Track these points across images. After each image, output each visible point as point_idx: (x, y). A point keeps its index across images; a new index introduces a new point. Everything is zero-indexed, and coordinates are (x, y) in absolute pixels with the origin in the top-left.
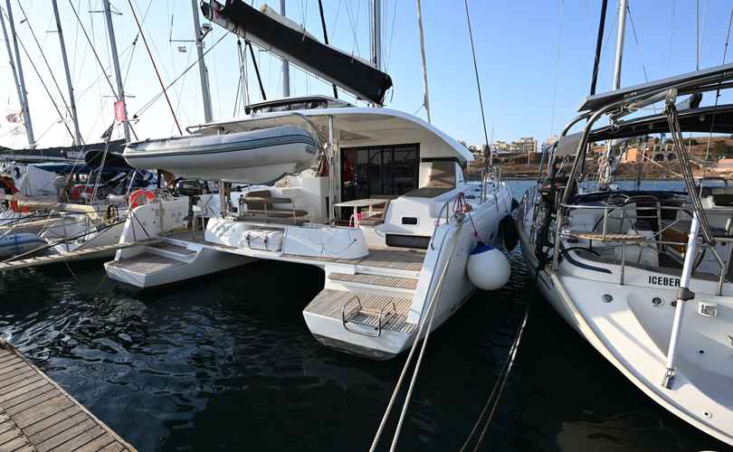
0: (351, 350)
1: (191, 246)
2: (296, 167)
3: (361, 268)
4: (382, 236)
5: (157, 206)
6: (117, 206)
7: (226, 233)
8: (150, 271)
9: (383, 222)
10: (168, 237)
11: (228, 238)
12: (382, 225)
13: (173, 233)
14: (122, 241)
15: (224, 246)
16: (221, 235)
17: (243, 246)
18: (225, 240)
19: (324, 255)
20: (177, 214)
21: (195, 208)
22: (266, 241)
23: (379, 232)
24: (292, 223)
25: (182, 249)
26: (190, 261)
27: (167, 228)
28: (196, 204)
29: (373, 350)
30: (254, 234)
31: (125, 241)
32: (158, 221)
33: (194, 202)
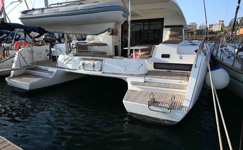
0: (151, 120)
1: (50, 69)
2: (115, 25)
3: (147, 79)
4: (152, 64)
5: (30, 49)
6: (8, 49)
7: (70, 62)
8: (32, 81)
9: (151, 57)
10: (37, 64)
11: (71, 65)
12: (151, 58)
13: (39, 63)
14: (14, 66)
15: (69, 69)
16: (67, 63)
17: (80, 68)
18: (70, 66)
19: (126, 72)
20: (39, 53)
21: (52, 49)
22: (93, 66)
23: (150, 61)
24: (107, 57)
25: (46, 71)
26: (51, 77)
27: (35, 61)
28: (53, 47)
29: (164, 120)
30: (86, 62)
31: (15, 66)
32: (31, 57)
33: (52, 46)
